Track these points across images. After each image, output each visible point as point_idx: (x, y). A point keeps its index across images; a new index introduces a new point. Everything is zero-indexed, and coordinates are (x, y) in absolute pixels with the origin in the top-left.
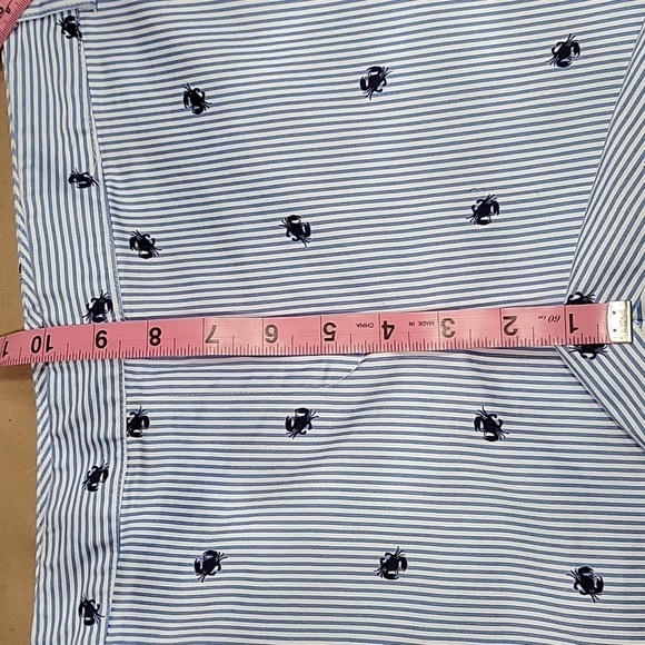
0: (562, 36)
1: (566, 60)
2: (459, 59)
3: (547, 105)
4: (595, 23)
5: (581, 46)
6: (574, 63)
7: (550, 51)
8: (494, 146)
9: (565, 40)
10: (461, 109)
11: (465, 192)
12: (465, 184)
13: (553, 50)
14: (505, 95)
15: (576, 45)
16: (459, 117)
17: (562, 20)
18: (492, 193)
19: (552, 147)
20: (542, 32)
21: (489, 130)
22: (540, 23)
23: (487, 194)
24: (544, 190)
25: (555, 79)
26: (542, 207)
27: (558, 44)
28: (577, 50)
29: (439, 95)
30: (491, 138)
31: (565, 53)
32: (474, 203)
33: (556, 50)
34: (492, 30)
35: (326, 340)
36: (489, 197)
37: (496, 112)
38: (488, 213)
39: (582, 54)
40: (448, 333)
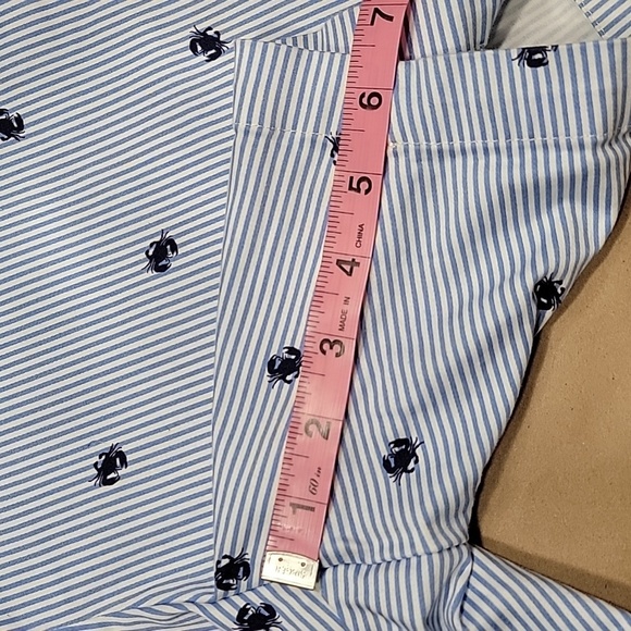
0: (153, 234)
1: (164, 262)
2: (40, 289)
3: (154, 321)
4: (187, 211)
5: (177, 241)
6: (174, 264)
7: (143, 255)
8: (105, 384)
9: (158, 239)
10: (55, 348)
11: (83, 448)
12: (80, 438)
13: (147, 253)
14: (104, 319)
15: (171, 242)
16: (56, 359)
17: (150, 215)
18: (114, 441)
19: (173, 370)
20: (129, 234)
21: (94, 366)
22: (126, 225)
23: (108, 444)
24: (176, 424)
25: (156, 288)
26: (178, 446)
27: (151, 245)
28: (174, 248)
29: (25, 338)
30: (99, 375)
31: (161, 254)
32: (96, 459)
33: (151, 253)
34: (71, 246)
35: (352, 178)
36: (112, 448)
37: (98, 343)
38: (114, 469)
39: (180, 251)
40: (326, 346)
